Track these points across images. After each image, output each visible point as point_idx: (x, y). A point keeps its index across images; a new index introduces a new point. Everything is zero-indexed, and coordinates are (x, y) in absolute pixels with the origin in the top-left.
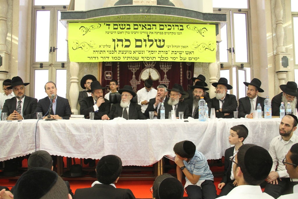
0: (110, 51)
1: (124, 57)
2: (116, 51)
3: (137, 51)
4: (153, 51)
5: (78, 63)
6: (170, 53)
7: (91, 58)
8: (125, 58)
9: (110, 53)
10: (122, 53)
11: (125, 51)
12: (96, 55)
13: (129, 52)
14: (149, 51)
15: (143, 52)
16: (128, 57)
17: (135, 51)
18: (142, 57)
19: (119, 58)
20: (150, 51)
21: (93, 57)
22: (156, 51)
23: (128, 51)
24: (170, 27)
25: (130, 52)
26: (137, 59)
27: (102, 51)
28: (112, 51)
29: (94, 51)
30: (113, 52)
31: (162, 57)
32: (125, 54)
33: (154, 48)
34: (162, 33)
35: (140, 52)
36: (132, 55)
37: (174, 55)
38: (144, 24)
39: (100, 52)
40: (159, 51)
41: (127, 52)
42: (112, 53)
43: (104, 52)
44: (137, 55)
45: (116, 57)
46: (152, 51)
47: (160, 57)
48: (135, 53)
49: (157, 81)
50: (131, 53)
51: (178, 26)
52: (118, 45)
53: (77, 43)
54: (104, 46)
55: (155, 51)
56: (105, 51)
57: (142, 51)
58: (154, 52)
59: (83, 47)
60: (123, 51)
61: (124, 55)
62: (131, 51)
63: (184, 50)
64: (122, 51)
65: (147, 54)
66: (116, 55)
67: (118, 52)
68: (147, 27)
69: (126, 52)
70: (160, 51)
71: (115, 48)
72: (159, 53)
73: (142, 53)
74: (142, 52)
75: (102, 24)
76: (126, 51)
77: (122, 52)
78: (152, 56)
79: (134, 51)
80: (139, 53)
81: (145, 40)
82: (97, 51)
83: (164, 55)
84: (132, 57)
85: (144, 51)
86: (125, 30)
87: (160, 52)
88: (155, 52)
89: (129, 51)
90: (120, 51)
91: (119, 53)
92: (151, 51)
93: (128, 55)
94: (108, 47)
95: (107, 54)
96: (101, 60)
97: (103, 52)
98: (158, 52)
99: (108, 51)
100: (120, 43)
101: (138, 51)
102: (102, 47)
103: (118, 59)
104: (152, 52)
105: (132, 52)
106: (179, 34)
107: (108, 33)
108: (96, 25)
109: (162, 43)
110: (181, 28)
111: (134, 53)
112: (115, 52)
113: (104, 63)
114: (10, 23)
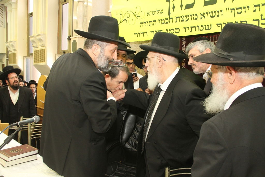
0: (163, 20)
1: (184, 28)
2: (172, 18)
3: (207, 13)
4: (241, 8)
7: (138, 35)
8: (187, 29)
9: (163, 23)
10: (182, 21)
11: (186, 16)
12: (145, 28)
13: (193, 17)
14: (232, 9)
15: (220, 13)
16: (191, 27)
17: (204, 14)
18: (217, 24)
19: (177, 31)
20: (234, 9)
21: (141, 33)
22: (248, 7)
23: (191, 15)
25: (196, 17)
26: (208, 29)
27: (151, 22)
28: (167, 19)
29: (141, 23)
30: (167, 21)
31: (262, 19)
32: (186, 21)
35: (214, 14)
36: (199, 22)
39: (149, 24)
40: (255, 6)
41: (190, 17)
42: (167, 23)
43: (155, 23)
44: (207, 21)
45: (172, 29)
46: (237, 7)
47: (258, 20)
48: (205, 17)
50: (196, 19)
52: (174, 8)
53: (121, 14)
54: (154, 13)
55: (244, 8)
56: (155, 21)
57: (218, 12)
58: (243, 10)
59: (127, 19)
60: (184, 17)
61: (185, 24)
62: (196, 15)
64: (181, 17)
67: (174, 19)
69: (188, 18)
70: (259, 5)
71: (169, 14)
72: (255, 11)
73: (218, 16)
74: (217, 14)
76: (188, 16)
77: (181, 19)
79: (201, 15)
80: (211, 17)
82: (145, 23)
84: (198, 26)
85: (221, 11)
87: (257, 8)
88: (247, 9)
89: (193, 15)
90: (179, 17)
91: (176, 22)
92: (237, 9)
93: (191, 23)
94: (159, 13)
97: (153, 23)
98: (252, 8)
99: (159, 20)
101: (210, 13)
102: (151, 14)
103: (176, 33)
104: (239, 11)
105: (199, 16)
111: (201, 18)
112: (171, 20)
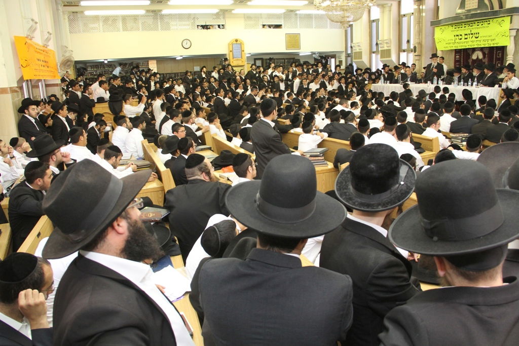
5: (442, 51)
6: (482, 41)
8: (460, 47)
10: (459, 44)
12: (447, 45)
14: (471, 41)
17: (465, 42)
18: (468, 46)
21: (446, 47)
24: (482, 23)
26: (466, 47)
33: (474, 39)
34: (478, 28)
36: (463, 45)
37: (484, 43)
38: (469, 23)
41: (461, 43)
42: (454, 44)
44: (465, 44)
47: (477, 45)
49: (482, 59)
51: (487, 21)
52: (456, 39)
53: (439, 39)
54: (450, 40)
59: (441, 41)
60: (459, 42)
63: (490, 38)
65: (470, 43)
66: (456, 45)
67: (457, 43)
68: (471, 25)
71: (455, 41)
72: (476, 42)
73: (468, 43)
75: (450, 26)
78: (473, 44)
81: (469, 34)
83: (479, 43)
85: (469, 41)
86: (463, 28)
93: (461, 45)
94: (452, 40)
95: (452, 45)
96: (454, 48)
97: (450, 44)
99: (452, 43)
100: (457, 37)
104: (473, 42)
105: (463, 43)
106: (487, 27)
107: (452, 31)
108: (447, 27)
109: (478, 35)
110: (489, 22)
113: (455, 50)
114: (421, 25)
